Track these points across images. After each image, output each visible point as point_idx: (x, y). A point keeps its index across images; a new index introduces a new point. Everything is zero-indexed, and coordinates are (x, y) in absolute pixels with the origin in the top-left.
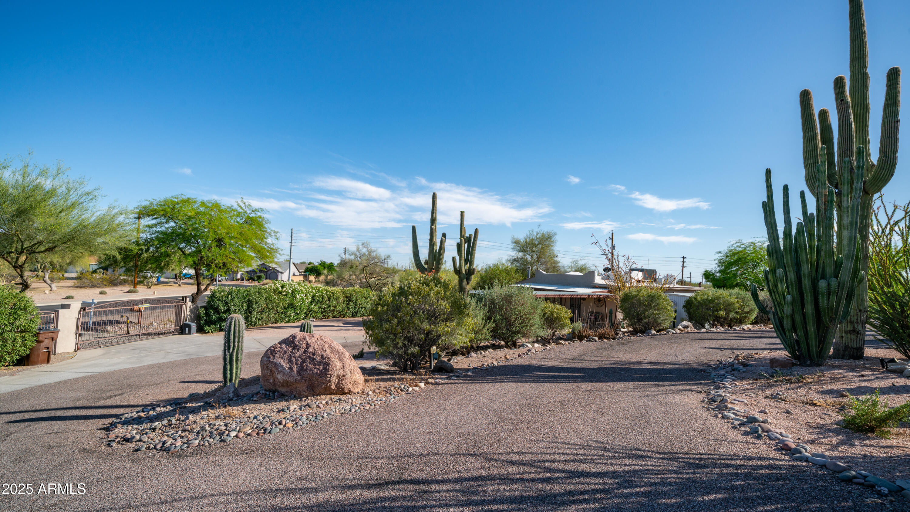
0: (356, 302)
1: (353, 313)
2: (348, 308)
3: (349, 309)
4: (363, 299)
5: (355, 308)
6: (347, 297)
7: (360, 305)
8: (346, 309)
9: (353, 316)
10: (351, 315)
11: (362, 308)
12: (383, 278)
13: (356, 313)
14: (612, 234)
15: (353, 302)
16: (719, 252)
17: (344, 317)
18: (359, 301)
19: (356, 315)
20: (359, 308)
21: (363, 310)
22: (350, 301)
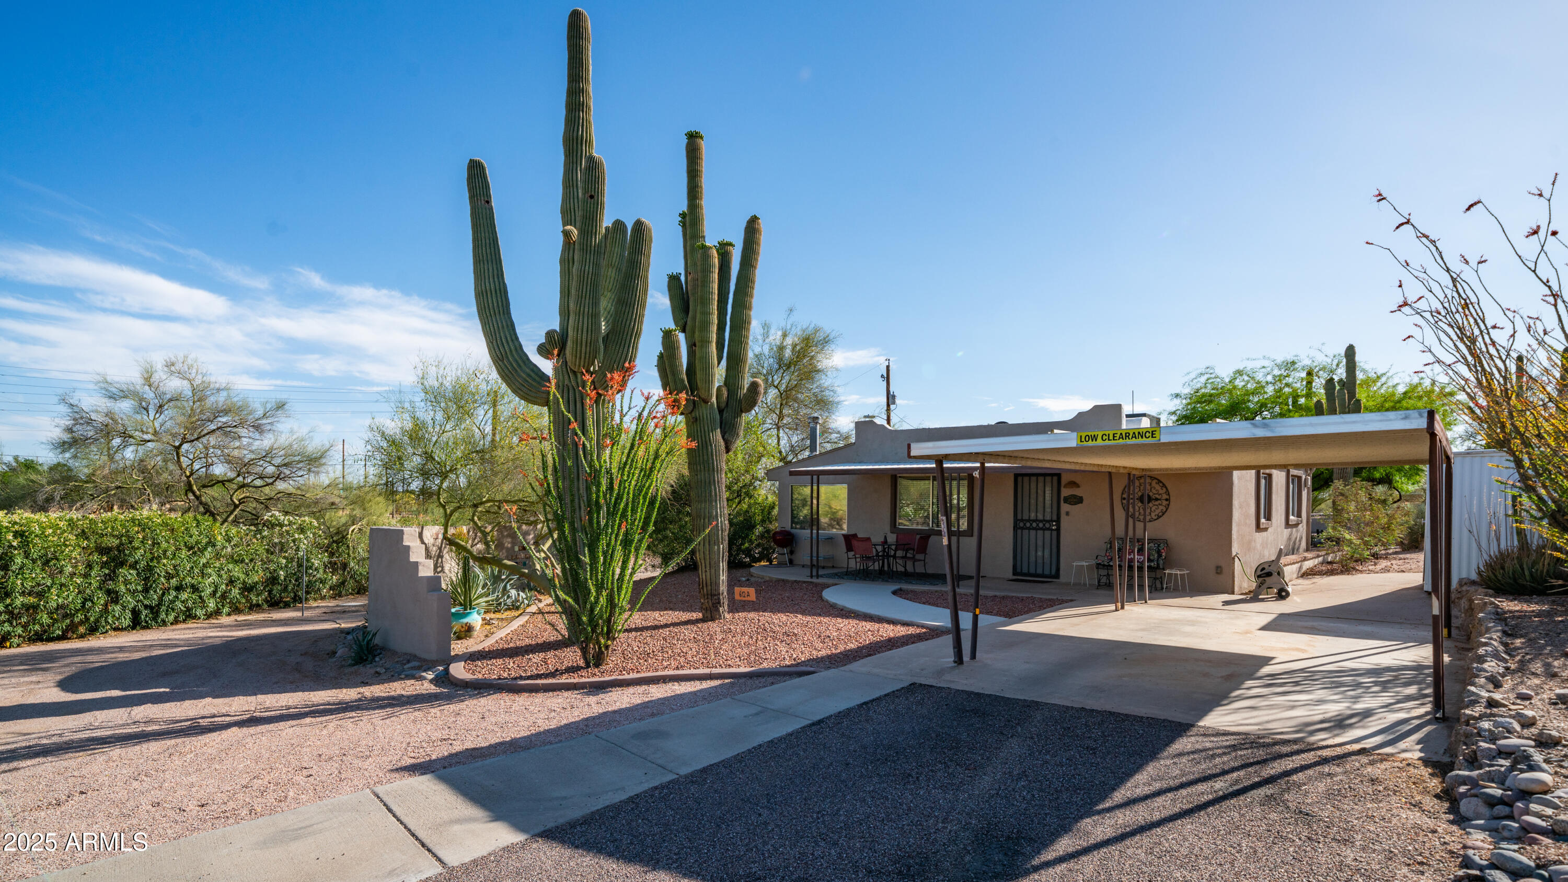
0: (149, 569)
1: (135, 613)
2: (109, 592)
3: (114, 597)
4: (184, 553)
5: (146, 590)
6: (102, 550)
7: (169, 577)
8: (101, 599)
9: (136, 623)
10: (126, 622)
11: (179, 589)
12: (258, 482)
13: (154, 611)
14: (888, 367)
15: (133, 566)
16: (1177, 396)
17: (93, 630)
18: (167, 564)
19: (155, 619)
20: (166, 591)
21: (184, 596)
22: (122, 564)
